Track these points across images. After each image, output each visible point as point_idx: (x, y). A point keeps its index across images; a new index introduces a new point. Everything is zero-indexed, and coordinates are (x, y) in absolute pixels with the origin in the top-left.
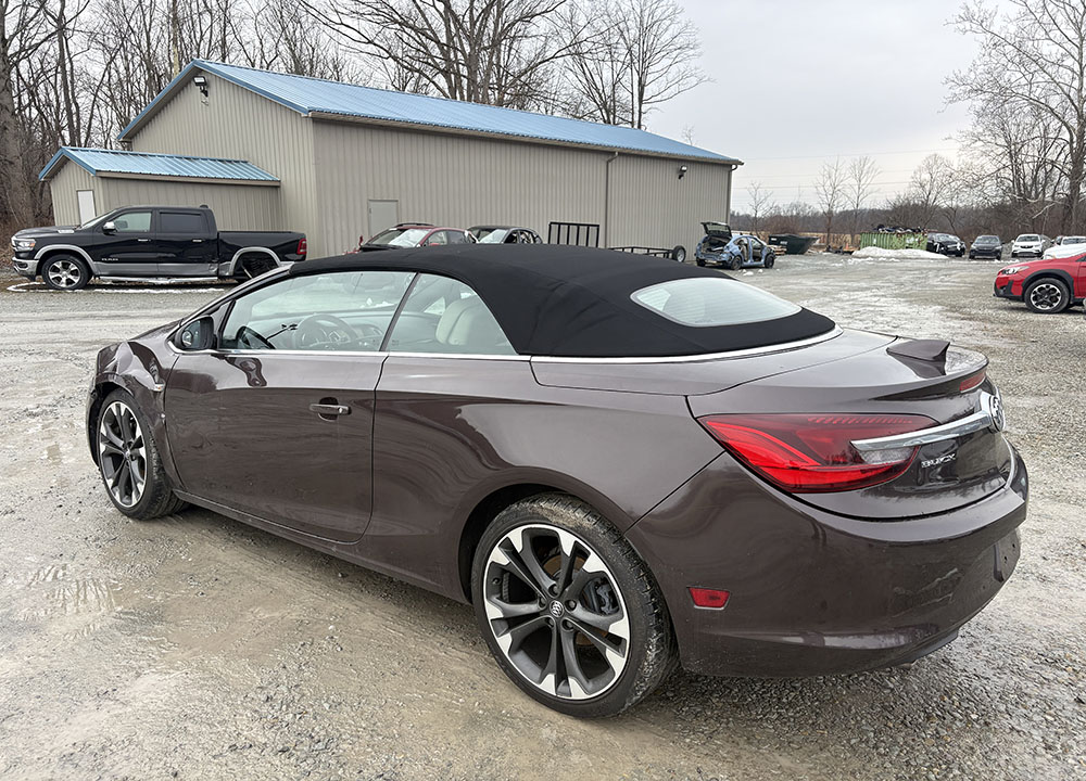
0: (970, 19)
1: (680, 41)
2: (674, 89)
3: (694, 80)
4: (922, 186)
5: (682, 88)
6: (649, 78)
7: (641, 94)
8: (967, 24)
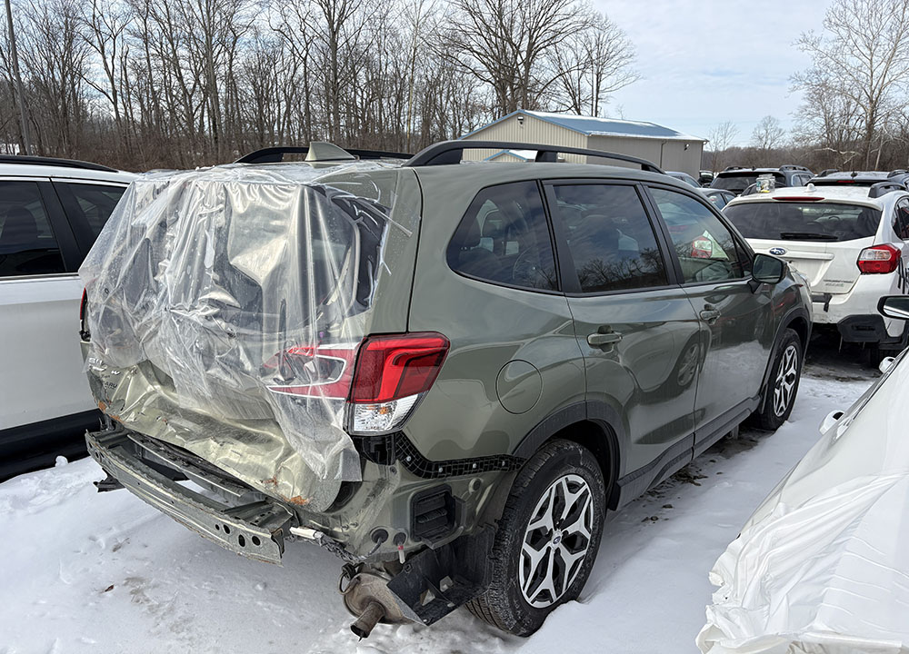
0: (806, 41)
1: (624, 53)
2: (620, 85)
3: (633, 78)
4: (761, 139)
5: (625, 83)
6: (603, 76)
7: (598, 88)
8: (804, 45)
